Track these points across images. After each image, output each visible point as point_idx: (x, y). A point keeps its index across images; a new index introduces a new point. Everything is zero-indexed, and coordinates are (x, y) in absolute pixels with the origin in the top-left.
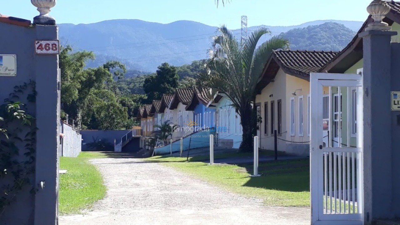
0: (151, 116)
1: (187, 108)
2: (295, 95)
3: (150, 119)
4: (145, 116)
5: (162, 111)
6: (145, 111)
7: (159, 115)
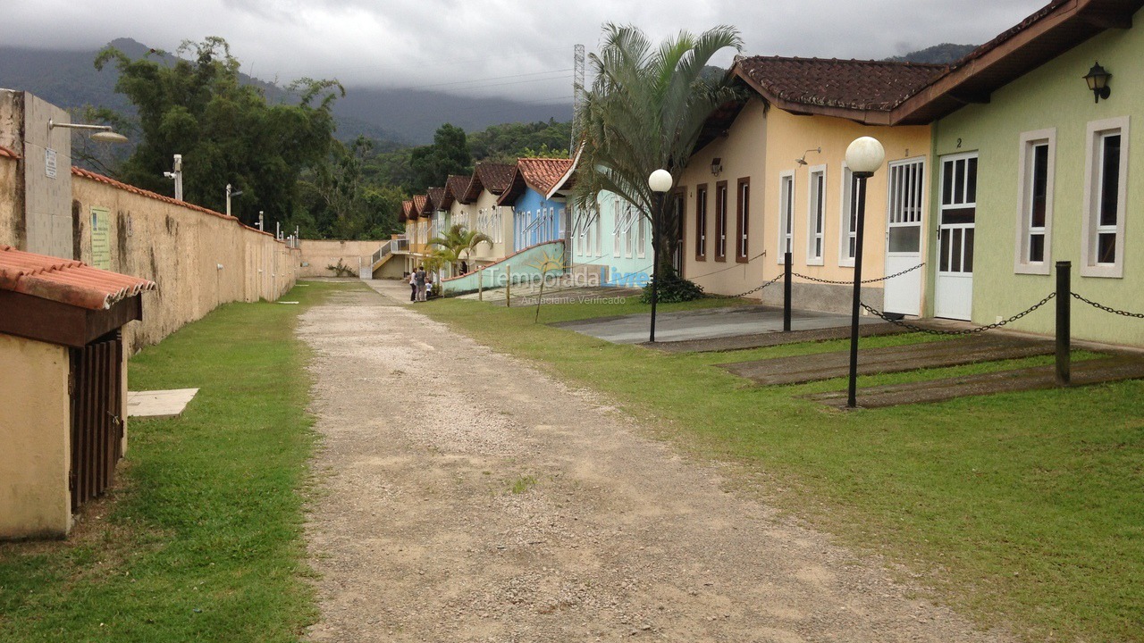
0: (425, 216)
1: (500, 202)
2: (805, 163)
3: (423, 223)
4: (414, 216)
5: (447, 208)
6: (414, 208)
7: (441, 216)
